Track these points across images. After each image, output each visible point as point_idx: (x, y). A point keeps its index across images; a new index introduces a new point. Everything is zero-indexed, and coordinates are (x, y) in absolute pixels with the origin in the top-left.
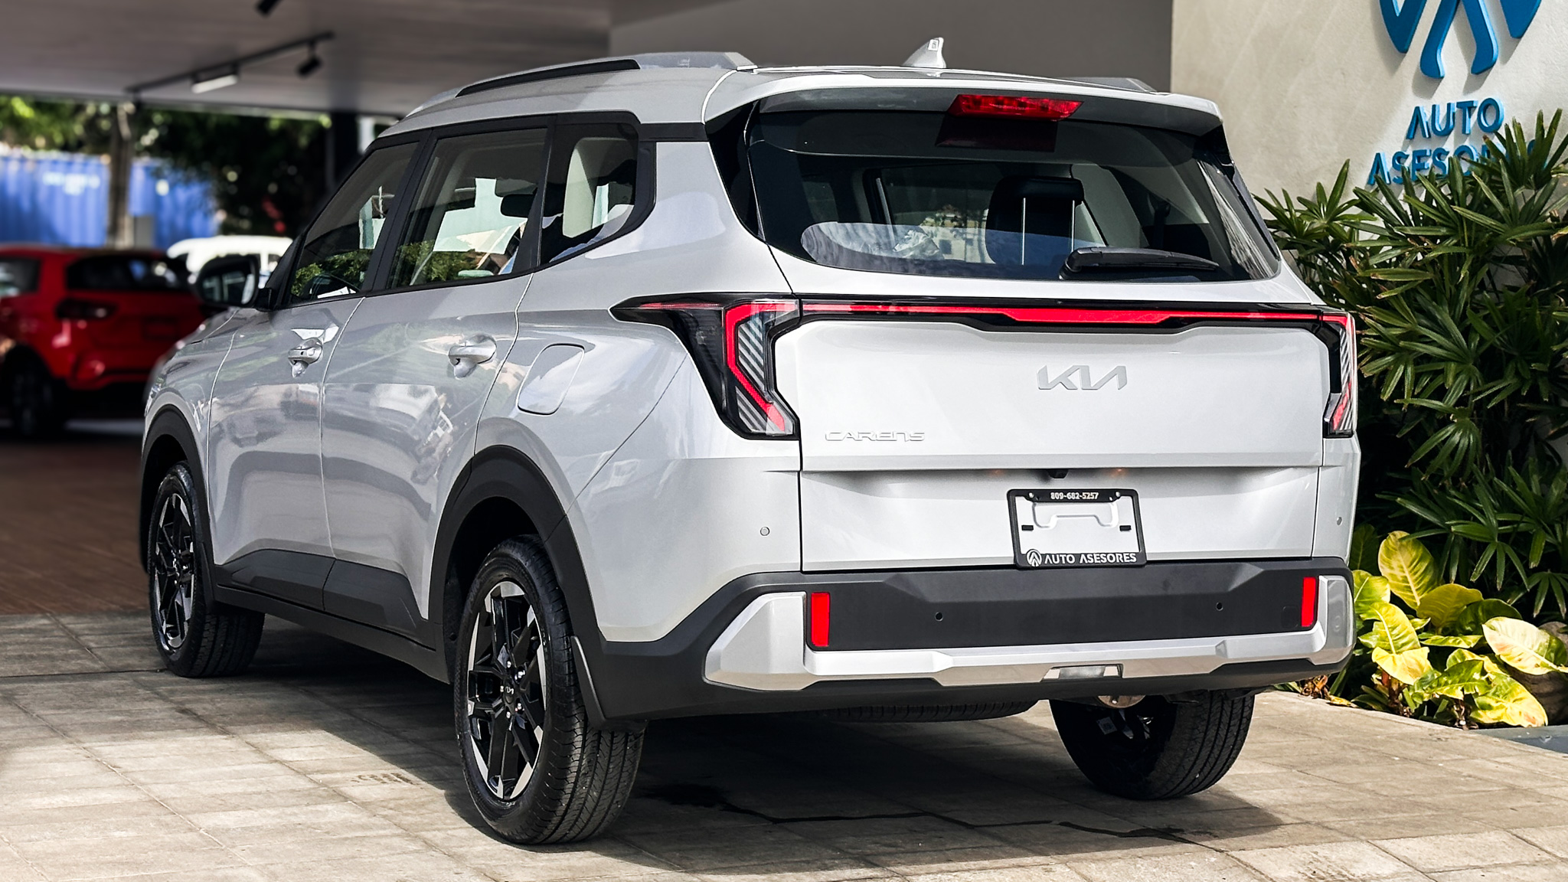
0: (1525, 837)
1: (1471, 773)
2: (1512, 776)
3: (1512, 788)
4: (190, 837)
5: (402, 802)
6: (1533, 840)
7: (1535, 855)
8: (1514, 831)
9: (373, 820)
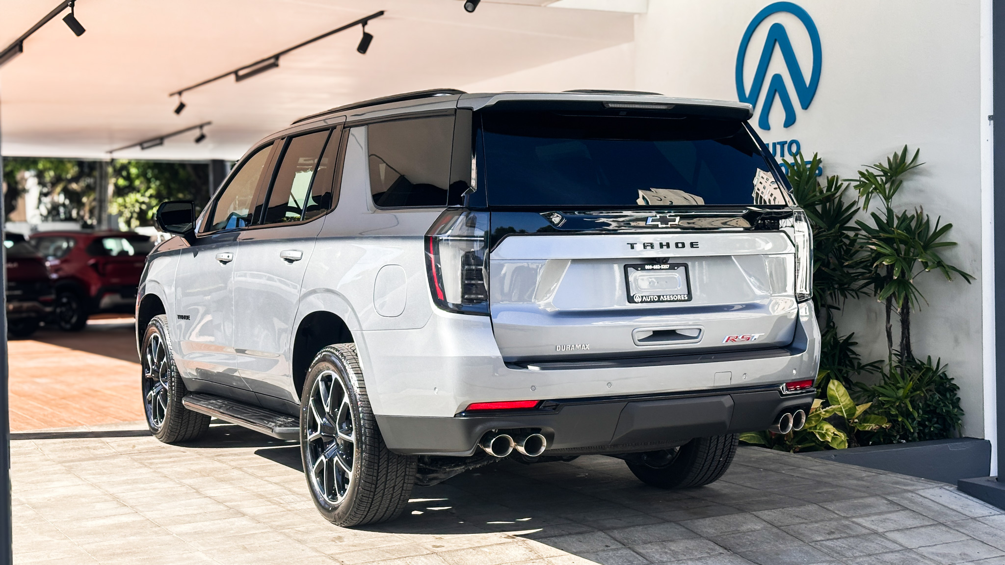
0: (826, 507)
1: (798, 475)
2: (818, 476)
3: (819, 482)
4: (168, 538)
5: (272, 515)
6: (830, 508)
7: (832, 516)
8: (820, 504)
9: (258, 525)
